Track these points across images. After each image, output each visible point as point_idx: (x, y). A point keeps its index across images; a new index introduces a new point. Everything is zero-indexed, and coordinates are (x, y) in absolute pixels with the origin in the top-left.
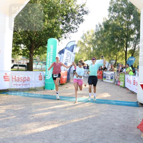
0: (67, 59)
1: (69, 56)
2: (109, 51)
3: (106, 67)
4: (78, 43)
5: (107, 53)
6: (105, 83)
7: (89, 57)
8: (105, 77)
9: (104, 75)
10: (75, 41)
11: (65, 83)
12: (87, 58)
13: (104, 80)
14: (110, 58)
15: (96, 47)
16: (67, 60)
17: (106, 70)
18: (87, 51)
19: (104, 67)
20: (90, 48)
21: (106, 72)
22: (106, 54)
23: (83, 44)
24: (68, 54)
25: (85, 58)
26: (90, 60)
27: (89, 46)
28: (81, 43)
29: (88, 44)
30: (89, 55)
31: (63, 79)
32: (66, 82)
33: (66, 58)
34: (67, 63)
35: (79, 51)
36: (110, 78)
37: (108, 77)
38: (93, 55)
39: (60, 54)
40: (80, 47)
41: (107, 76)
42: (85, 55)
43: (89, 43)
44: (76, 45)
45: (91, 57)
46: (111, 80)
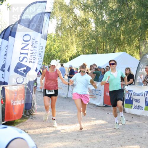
0: (23, 51)
1: (28, 44)
2: (141, 28)
3: (134, 72)
4: (54, 7)
5: (134, 34)
6: (129, 118)
7: (84, 47)
8: (130, 102)
9: (127, 96)
10: (45, 2)
11: (20, 121)
12: (80, 49)
13: (127, 110)
14: (143, 48)
15: (105, 17)
16: (23, 56)
17: (131, 80)
18: (79, 28)
19: (126, 74)
20: (87, 20)
21: (132, 86)
22: (133, 36)
23: (69, 11)
24: (27, 38)
25: (74, 50)
26: (88, 54)
27: (85, 15)
28: (62, 7)
29: (83, 9)
30: (84, 42)
31: (14, 107)
32: (23, 117)
33: (22, 49)
34: (23, 63)
35: (58, 28)
36: (142, 104)
37: (138, 101)
38: (96, 40)
39: (3, 38)
40: (60, 18)
41: (137, 98)
42: (74, 40)
43: (85, 8)
44: (50, 13)
45: (90, 45)
46: (145, 110)
